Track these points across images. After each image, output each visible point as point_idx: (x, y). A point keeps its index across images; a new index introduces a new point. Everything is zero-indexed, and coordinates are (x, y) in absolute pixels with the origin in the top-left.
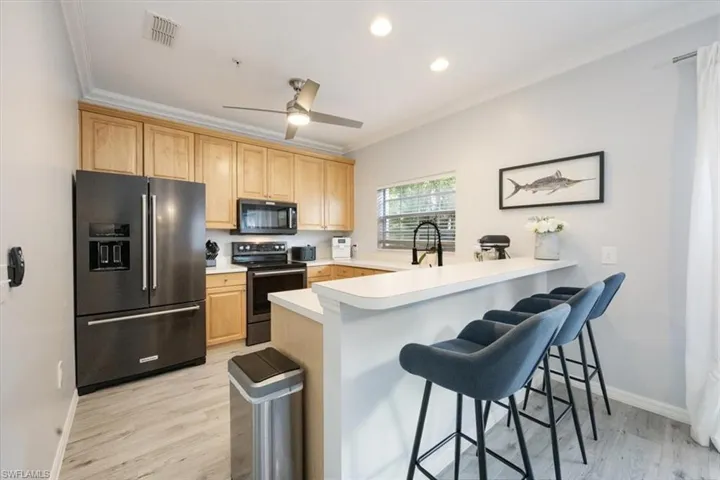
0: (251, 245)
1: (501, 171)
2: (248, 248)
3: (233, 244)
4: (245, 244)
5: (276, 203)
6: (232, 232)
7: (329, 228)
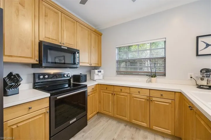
0: (49, 75)
1: (198, 38)
2: (47, 77)
3: (34, 74)
4: (44, 74)
5: (68, 48)
6: (33, 66)
7: (93, 65)
